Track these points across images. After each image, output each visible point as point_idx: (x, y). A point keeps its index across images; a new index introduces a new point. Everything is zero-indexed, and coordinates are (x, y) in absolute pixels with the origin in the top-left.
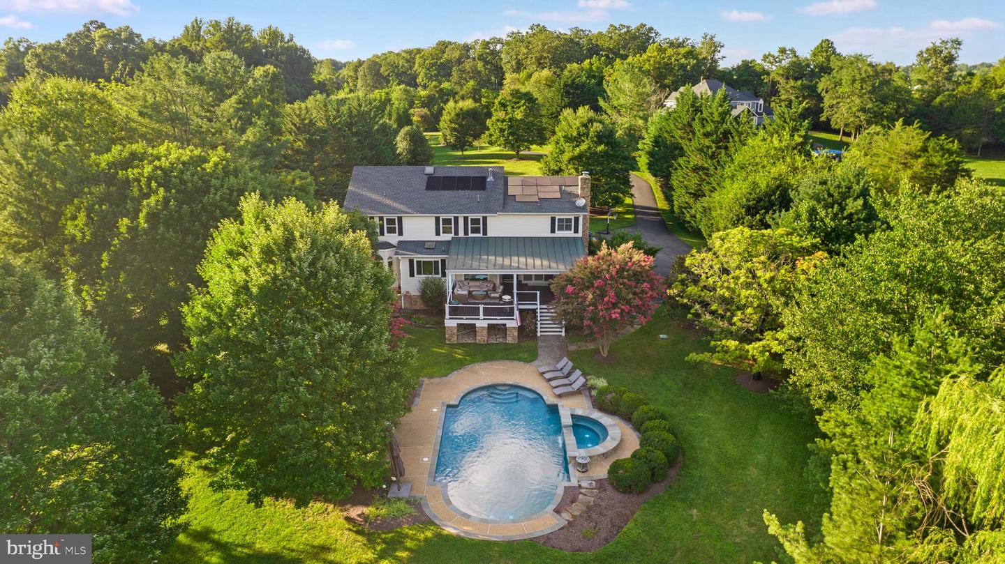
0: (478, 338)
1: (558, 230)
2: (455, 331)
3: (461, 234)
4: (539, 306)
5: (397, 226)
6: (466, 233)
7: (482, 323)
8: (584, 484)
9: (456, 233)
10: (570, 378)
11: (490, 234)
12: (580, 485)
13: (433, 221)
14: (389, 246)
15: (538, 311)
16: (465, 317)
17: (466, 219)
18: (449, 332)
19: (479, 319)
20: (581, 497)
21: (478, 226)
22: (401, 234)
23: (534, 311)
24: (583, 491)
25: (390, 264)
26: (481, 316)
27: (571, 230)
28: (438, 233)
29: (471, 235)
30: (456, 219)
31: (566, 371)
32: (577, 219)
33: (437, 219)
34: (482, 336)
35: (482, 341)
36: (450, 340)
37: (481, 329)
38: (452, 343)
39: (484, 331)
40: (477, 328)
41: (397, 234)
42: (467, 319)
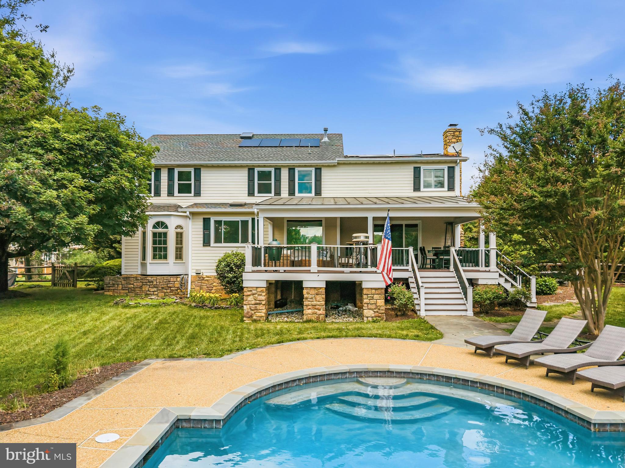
0: (308, 311)
1: (425, 187)
2: (263, 298)
3: (285, 193)
5: (192, 182)
6: (292, 192)
7: (314, 280)
9: (278, 193)
11: (325, 193)
13: (245, 171)
16: (282, 269)
17: (291, 170)
19: (309, 272)
21: (309, 182)
22: (198, 194)
26: (314, 267)
28: (251, 193)
29: (298, 195)
30: (278, 170)
32: (452, 170)
33: (251, 171)
34: (313, 307)
35: (314, 317)
36: (251, 316)
37: (313, 292)
38: (255, 321)
39: (318, 297)
40: (305, 292)
41: (192, 194)
42: (286, 271)
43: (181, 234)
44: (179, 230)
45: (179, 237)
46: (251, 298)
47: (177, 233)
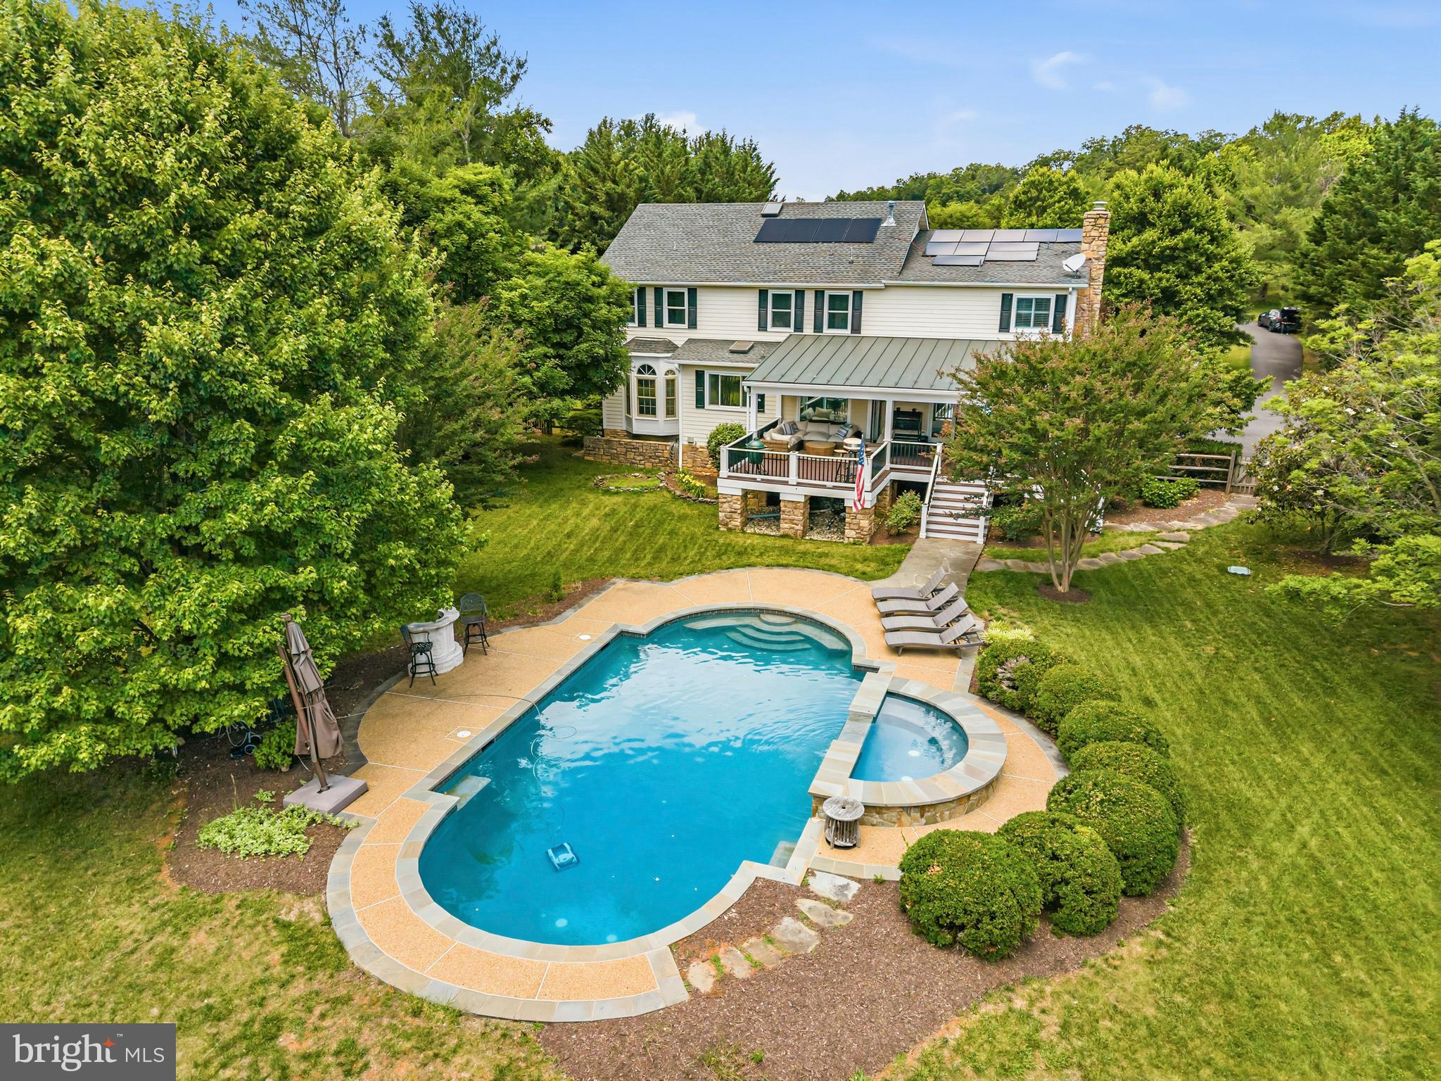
1: (1018, 325)
2: (738, 507)
3: (808, 328)
4: (932, 478)
5: (686, 307)
6: (818, 327)
8: (821, 885)
9: (799, 328)
11: (866, 331)
12: (805, 884)
13: (755, 297)
14: (670, 347)
15: (930, 488)
17: (819, 295)
18: (727, 507)
19: (786, 483)
21: (844, 312)
22: (693, 325)
26: (793, 478)
27: (1046, 325)
28: (762, 327)
30: (801, 294)
32: (1061, 302)
33: (764, 295)
34: (792, 521)
35: (791, 532)
36: (726, 525)
37: (790, 505)
38: (730, 530)
39: (796, 512)
40: (782, 504)
41: (686, 326)
42: (763, 481)
43: (673, 381)
44: (670, 377)
45: (671, 385)
46: (725, 505)
47: (668, 381)
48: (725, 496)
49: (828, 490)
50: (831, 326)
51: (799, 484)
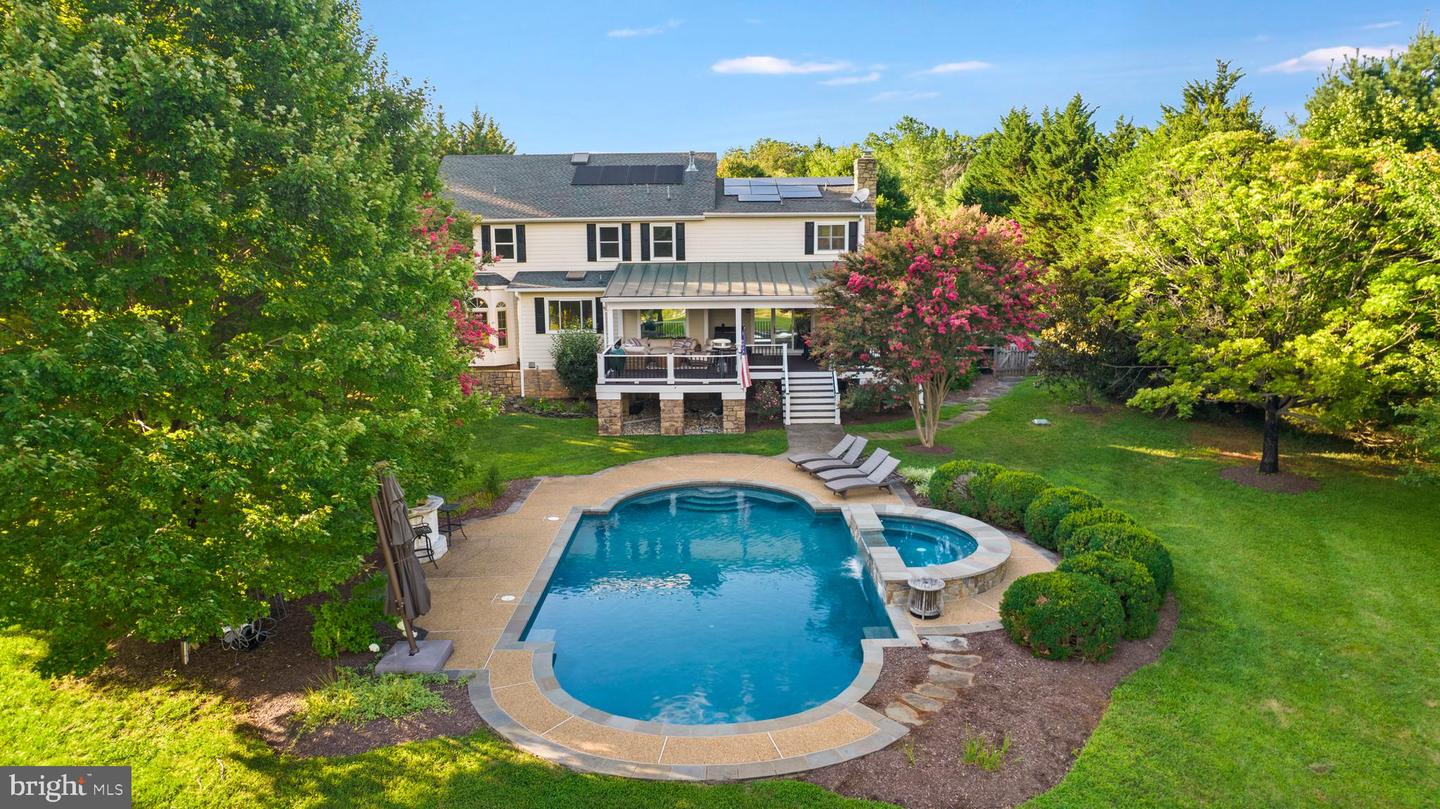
0: (665, 424)
1: (820, 248)
2: (618, 410)
3: (636, 257)
4: (786, 374)
5: (515, 243)
6: (645, 255)
7: (671, 392)
8: (936, 643)
9: (627, 256)
10: (866, 467)
11: (690, 257)
12: (926, 646)
13: (583, 230)
14: (501, 281)
15: (786, 382)
16: (637, 381)
17: (645, 227)
18: (605, 412)
19: (665, 384)
20: (933, 670)
21: (669, 242)
22: (522, 258)
23: (778, 383)
24: (938, 657)
25: (502, 316)
26: (671, 378)
27: (843, 248)
28: (592, 257)
29: (654, 259)
30: (627, 227)
31: (852, 457)
32: (854, 227)
33: (591, 228)
34: (671, 419)
35: (672, 430)
36: (606, 429)
37: (670, 404)
38: (610, 434)
39: (676, 410)
40: (662, 404)
41: (515, 259)
42: (641, 383)
43: (505, 314)
44: (501, 309)
47: (499, 314)
48: (604, 402)
49: (705, 387)
50: (657, 254)
51: (676, 384)
